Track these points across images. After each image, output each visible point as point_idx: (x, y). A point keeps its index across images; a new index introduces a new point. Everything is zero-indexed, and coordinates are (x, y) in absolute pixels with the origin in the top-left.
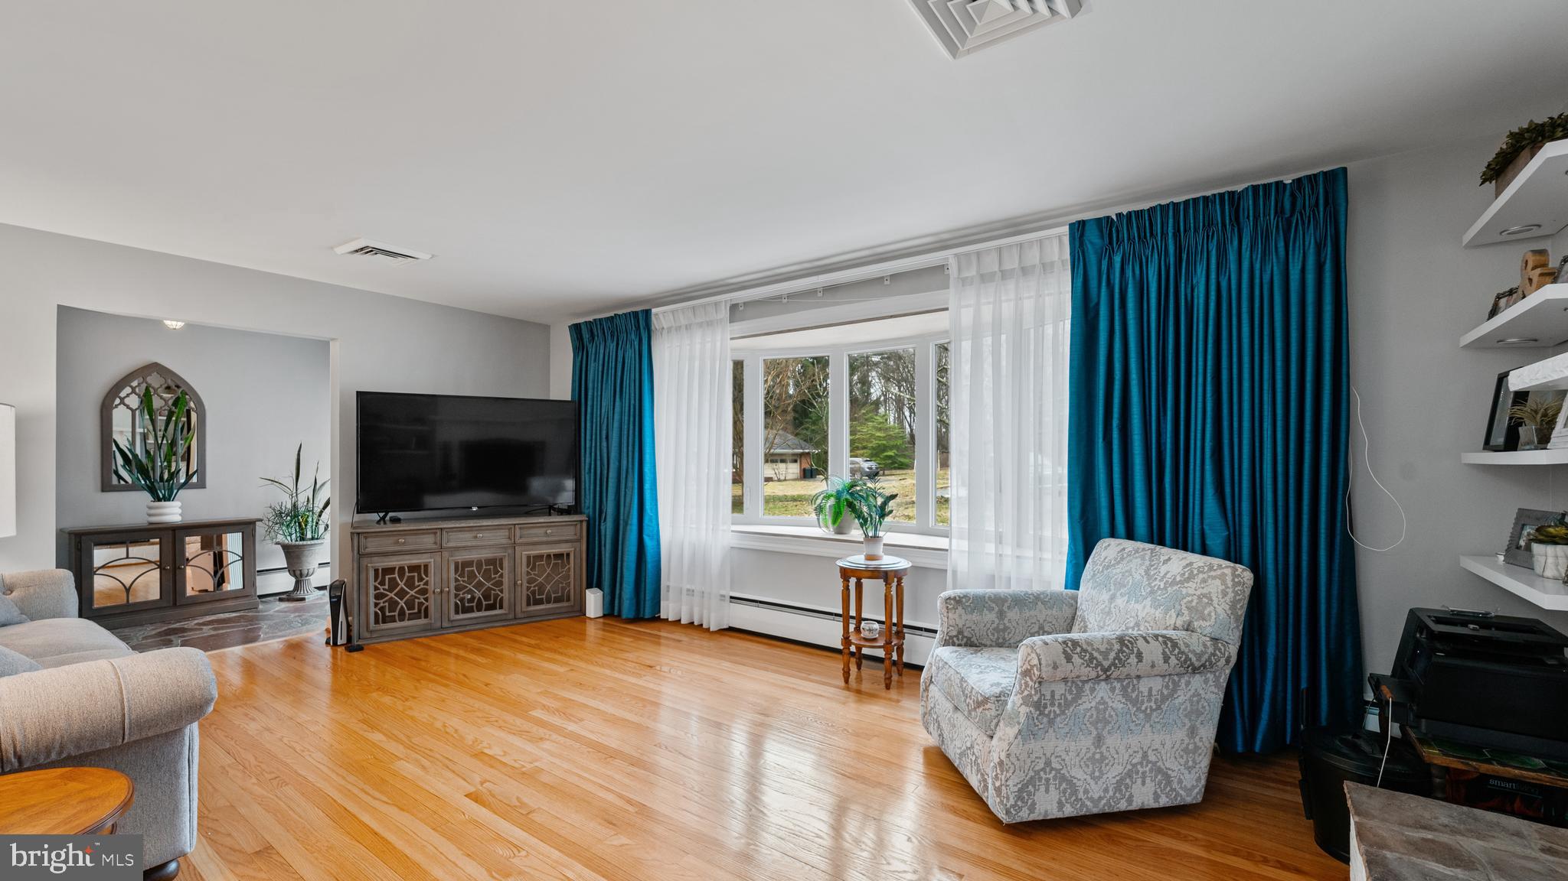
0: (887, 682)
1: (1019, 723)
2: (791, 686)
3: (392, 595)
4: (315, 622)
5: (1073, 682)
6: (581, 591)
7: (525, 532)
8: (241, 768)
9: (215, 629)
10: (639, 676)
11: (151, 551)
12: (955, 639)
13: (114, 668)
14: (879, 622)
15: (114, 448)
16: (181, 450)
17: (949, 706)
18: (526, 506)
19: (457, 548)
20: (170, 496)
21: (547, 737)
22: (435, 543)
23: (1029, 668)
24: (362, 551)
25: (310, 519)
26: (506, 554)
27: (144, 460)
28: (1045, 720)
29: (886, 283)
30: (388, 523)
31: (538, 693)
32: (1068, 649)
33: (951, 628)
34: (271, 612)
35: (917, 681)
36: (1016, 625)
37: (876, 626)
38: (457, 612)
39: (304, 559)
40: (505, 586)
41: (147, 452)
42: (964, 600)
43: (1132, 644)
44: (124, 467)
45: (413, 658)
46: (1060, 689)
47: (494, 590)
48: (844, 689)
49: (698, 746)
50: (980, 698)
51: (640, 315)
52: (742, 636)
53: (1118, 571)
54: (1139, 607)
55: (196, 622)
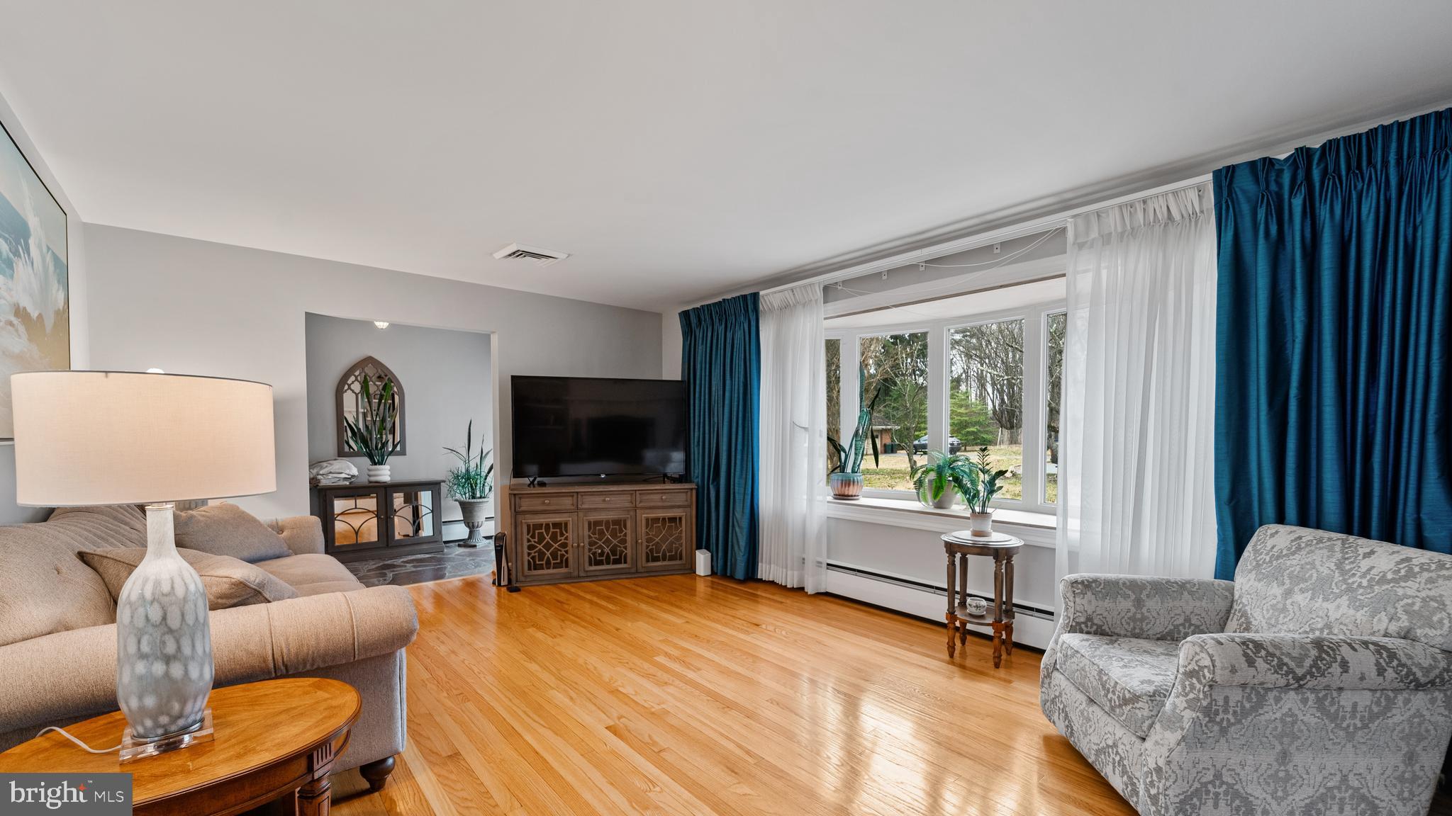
0: (997, 660)
1: (1182, 729)
2: (895, 655)
3: (540, 547)
4: (484, 565)
5: (1252, 688)
6: (692, 551)
7: (645, 497)
8: (436, 682)
9: (414, 567)
10: (747, 633)
11: (370, 503)
12: (1083, 626)
13: (347, 599)
14: (987, 599)
15: (345, 424)
16: (389, 425)
17: (1081, 698)
18: (640, 474)
19: (590, 510)
20: (382, 461)
21: (671, 682)
22: (573, 505)
23: (1197, 668)
24: (518, 509)
25: (479, 481)
26: (629, 516)
27: (365, 433)
28: (1216, 728)
29: (996, 251)
30: (536, 486)
31: (660, 641)
32: (1249, 651)
33: (1078, 614)
34: (453, 556)
35: (1037, 664)
36: (1155, 615)
37: (984, 603)
38: (590, 565)
39: (475, 513)
40: (629, 544)
41: (367, 427)
42: (1094, 585)
43: (1333, 650)
44: (352, 438)
45: (558, 601)
46: (1236, 696)
47: (620, 547)
48: (949, 664)
49: (809, 706)
50: (1128, 695)
51: (749, 298)
52: (837, 601)
53: (1294, 562)
54: (1331, 606)
55: (402, 560)
